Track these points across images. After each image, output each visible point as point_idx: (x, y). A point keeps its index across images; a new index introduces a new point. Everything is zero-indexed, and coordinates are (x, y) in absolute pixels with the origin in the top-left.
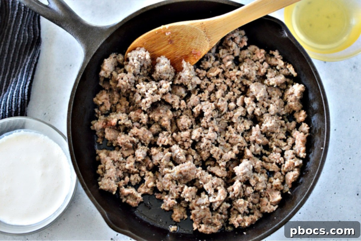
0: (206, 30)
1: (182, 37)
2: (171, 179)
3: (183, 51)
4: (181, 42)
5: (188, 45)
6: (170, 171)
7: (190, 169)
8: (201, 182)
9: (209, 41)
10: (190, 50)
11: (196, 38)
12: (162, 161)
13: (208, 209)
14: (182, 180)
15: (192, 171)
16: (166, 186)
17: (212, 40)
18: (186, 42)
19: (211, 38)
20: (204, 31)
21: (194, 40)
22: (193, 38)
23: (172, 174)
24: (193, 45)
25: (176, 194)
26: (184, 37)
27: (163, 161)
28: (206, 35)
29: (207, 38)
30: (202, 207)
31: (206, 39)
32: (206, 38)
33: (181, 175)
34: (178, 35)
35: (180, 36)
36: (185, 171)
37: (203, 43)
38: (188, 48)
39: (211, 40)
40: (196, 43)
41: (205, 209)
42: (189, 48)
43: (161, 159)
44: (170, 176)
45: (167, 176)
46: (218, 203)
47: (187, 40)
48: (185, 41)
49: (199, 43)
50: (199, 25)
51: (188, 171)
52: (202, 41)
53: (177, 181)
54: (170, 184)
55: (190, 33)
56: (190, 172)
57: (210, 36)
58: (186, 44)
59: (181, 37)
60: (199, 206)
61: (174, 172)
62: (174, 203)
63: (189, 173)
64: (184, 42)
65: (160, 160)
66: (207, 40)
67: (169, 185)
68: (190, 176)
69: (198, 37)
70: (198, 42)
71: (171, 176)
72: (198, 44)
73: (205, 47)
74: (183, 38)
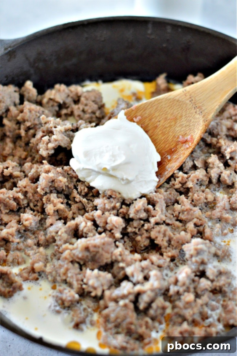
0: (193, 98)
1: (159, 121)
2: (71, 259)
3: (166, 145)
4: (160, 131)
5: (171, 134)
6: (70, 247)
7: (104, 244)
8: (121, 265)
9: (201, 113)
10: (175, 139)
11: (181, 116)
12: (59, 233)
13: (132, 306)
14: (90, 263)
15: (106, 248)
16: (62, 270)
17: (206, 111)
18: (168, 129)
19: (204, 108)
20: (190, 99)
21: (178, 121)
22: (176, 119)
23: (74, 252)
24: (178, 130)
25: (78, 284)
26: (162, 121)
27: (62, 233)
28: (194, 106)
29: (198, 110)
30: (122, 303)
31: (196, 113)
32: (195, 111)
33: (87, 254)
34: (153, 120)
35: (156, 120)
36: (95, 246)
37: (192, 121)
38: (172, 137)
39: (204, 110)
40: (182, 125)
41: (125, 306)
42: (174, 137)
43: (58, 229)
44: (70, 254)
45: (66, 254)
46: (149, 293)
47: (169, 125)
48: (166, 128)
49: (187, 124)
50: (181, 94)
51: (99, 247)
52: (191, 118)
53: (82, 264)
54: (69, 267)
55: (169, 111)
56: (103, 249)
57: (200, 105)
58: (168, 133)
59: (158, 123)
60: (116, 301)
61: (76, 248)
62: (74, 297)
63: (100, 250)
64: (164, 130)
65: (57, 233)
66: (198, 112)
67: (67, 270)
68: (102, 255)
69: (184, 114)
70: (184, 123)
71: (72, 255)
72: (186, 126)
73: (198, 124)
74: (161, 123)
